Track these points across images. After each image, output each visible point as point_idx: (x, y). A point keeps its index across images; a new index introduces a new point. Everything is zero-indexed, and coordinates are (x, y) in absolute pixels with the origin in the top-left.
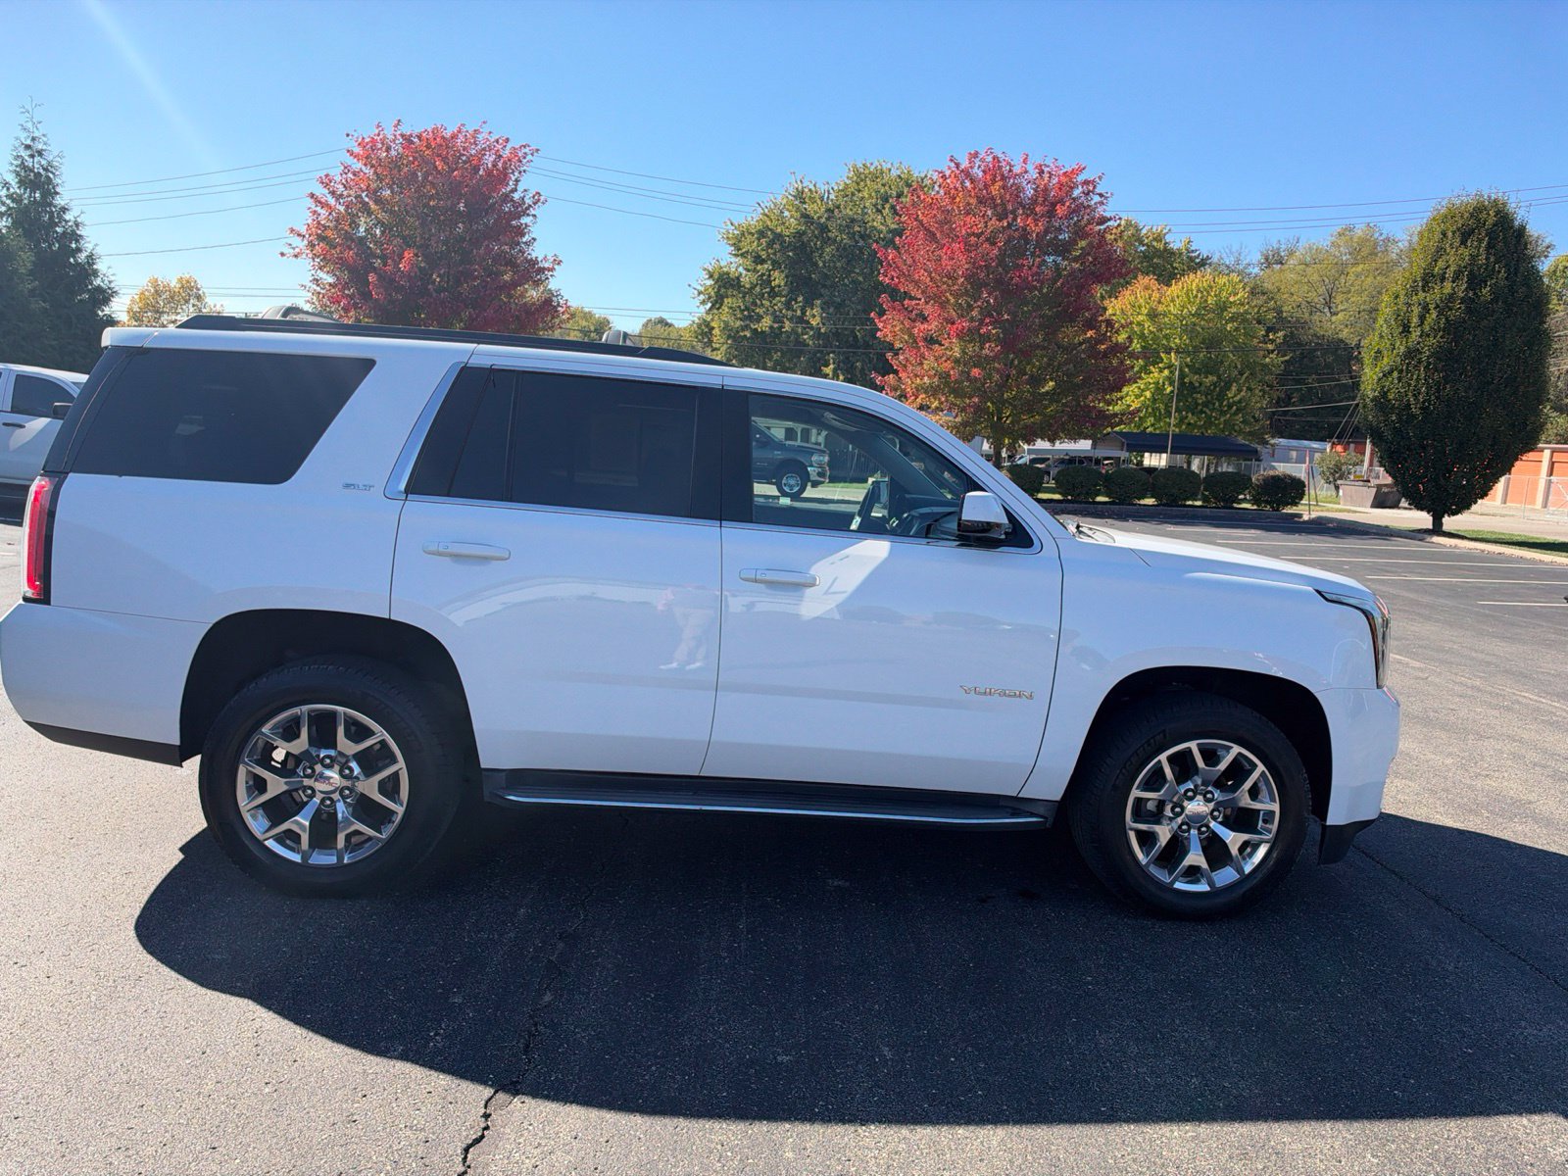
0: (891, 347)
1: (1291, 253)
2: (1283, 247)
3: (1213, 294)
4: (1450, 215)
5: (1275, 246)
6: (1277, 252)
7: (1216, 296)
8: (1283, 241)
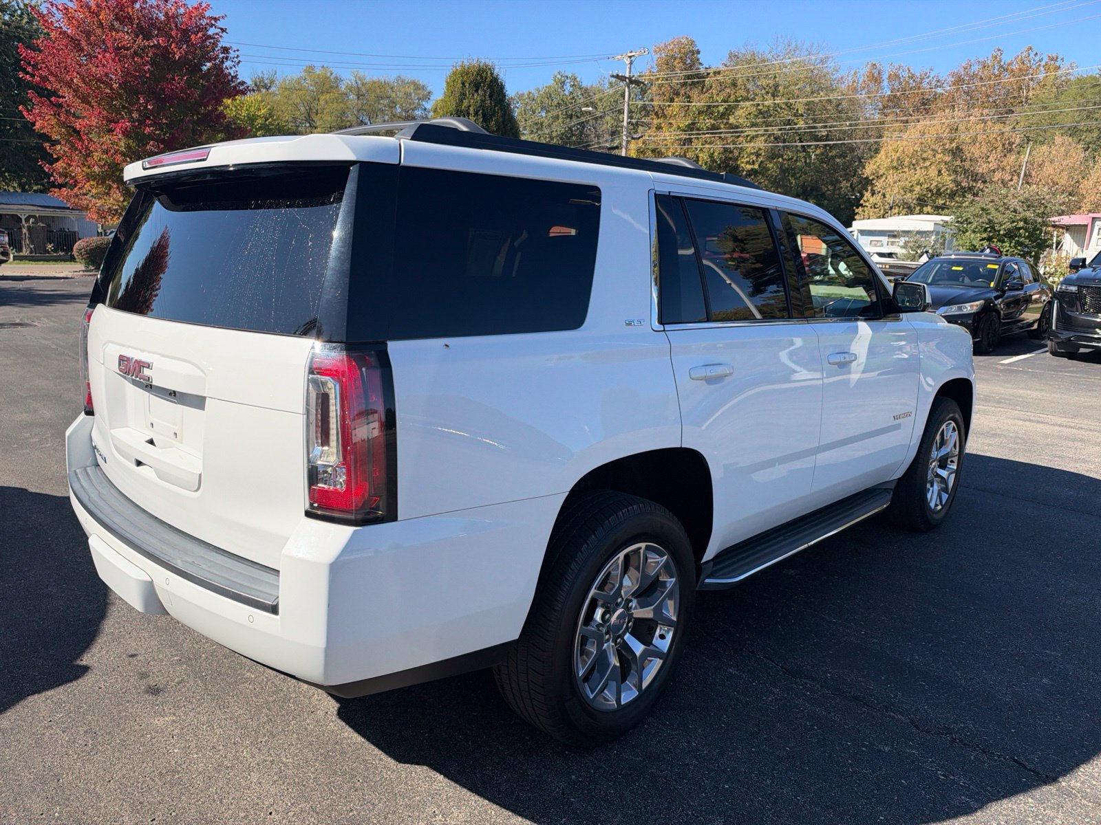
0: (46, 137)
1: (272, 82)
2: (266, 77)
3: (245, 108)
4: (465, 72)
5: (261, 76)
6: (262, 80)
7: (247, 110)
8: (265, 72)
